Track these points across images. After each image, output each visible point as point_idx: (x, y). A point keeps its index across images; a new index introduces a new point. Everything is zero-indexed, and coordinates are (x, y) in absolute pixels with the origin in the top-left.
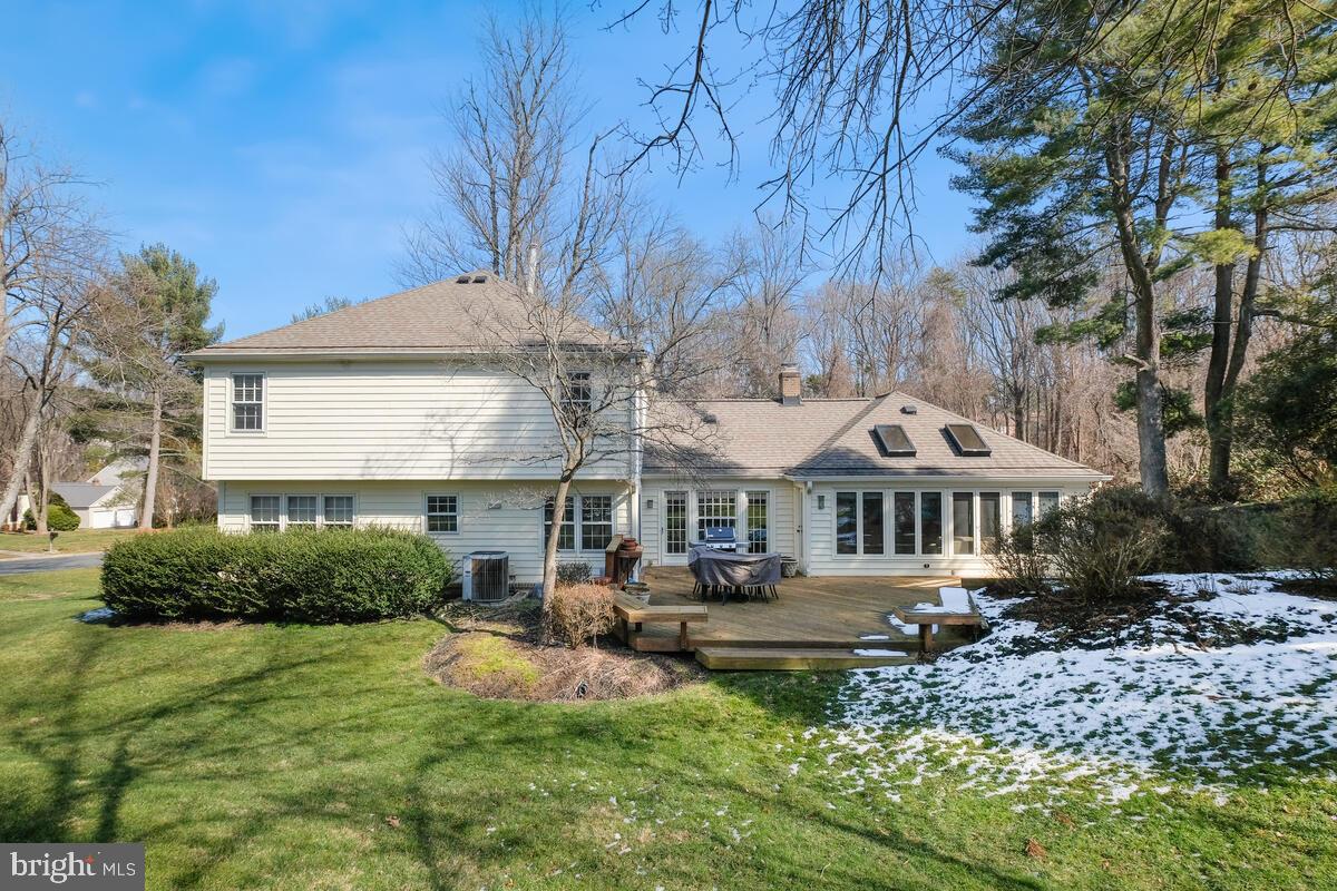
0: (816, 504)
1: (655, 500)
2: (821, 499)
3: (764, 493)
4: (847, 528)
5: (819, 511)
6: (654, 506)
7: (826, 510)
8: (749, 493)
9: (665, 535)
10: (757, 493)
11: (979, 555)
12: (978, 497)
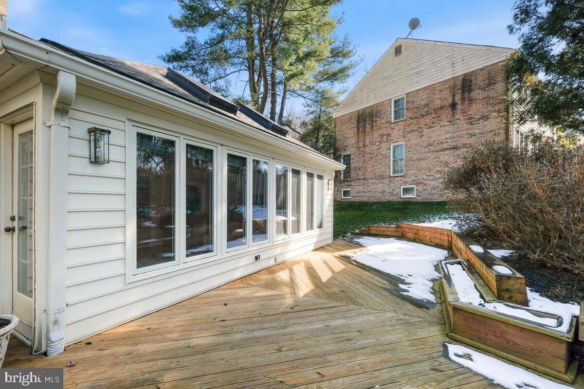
0: (83, 149)
2: (98, 139)
7: (106, 169)
11: (291, 236)
12: (291, 173)
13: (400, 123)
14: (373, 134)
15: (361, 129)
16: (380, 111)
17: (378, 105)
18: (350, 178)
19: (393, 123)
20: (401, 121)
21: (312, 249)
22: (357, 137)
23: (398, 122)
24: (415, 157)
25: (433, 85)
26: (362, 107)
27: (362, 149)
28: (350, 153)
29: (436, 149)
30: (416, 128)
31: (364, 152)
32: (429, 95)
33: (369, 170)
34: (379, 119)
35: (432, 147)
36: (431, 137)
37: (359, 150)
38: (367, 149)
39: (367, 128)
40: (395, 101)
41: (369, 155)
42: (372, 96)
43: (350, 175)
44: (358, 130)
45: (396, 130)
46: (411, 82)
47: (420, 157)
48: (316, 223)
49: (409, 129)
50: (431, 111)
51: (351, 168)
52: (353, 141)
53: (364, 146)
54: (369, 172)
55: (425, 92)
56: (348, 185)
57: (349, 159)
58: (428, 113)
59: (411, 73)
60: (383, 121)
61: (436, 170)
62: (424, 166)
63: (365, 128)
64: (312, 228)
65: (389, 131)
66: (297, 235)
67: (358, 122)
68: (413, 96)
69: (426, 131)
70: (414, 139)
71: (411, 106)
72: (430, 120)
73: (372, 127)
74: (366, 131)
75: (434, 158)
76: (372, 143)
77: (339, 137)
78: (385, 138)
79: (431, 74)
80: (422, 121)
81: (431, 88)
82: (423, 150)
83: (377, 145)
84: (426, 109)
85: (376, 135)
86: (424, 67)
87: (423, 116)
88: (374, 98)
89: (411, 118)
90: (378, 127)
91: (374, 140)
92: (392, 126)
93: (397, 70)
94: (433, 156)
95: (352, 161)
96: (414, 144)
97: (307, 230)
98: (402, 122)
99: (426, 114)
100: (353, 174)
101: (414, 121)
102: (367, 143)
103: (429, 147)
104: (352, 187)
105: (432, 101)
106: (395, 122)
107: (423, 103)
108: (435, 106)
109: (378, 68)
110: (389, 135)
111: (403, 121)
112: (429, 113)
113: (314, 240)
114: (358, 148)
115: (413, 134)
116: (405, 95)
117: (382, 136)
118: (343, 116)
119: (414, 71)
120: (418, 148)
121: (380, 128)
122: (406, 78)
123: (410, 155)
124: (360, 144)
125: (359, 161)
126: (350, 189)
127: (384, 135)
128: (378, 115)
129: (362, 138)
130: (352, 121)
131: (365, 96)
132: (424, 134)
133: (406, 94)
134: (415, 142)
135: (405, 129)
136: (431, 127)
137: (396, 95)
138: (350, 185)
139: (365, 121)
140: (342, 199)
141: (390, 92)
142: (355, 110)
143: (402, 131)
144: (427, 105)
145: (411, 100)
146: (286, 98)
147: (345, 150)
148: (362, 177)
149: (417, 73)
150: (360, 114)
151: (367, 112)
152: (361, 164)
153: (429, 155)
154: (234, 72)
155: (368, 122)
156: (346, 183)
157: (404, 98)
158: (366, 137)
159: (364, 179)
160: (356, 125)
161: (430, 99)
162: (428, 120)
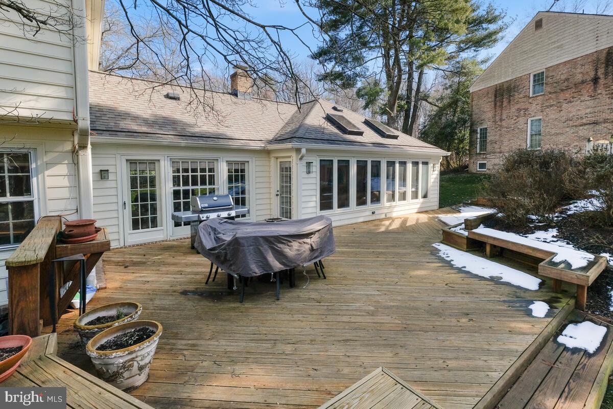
0: (305, 169)
1: (111, 169)
2: (309, 164)
3: (243, 163)
4: (325, 190)
5: (307, 176)
6: (111, 177)
7: (311, 175)
8: (229, 163)
9: (128, 211)
10: (236, 163)
11: (398, 202)
12: (398, 164)
13: (538, 98)
14: (510, 109)
15: (498, 104)
16: (518, 86)
17: (516, 79)
18: (486, 151)
19: (531, 98)
20: (539, 96)
21: (416, 212)
22: (494, 111)
23: (536, 96)
24: (553, 131)
25: (575, 59)
26: (500, 82)
27: (499, 123)
28: (486, 127)
29: (575, 124)
30: (555, 103)
31: (501, 126)
32: (570, 69)
33: (506, 143)
34: (516, 94)
35: (571, 122)
36: (570, 112)
37: (495, 124)
38: (504, 123)
39: (504, 103)
40: (535, 76)
41: (505, 129)
42: (510, 71)
43: (486, 149)
44: (495, 104)
45: (534, 105)
46: (551, 56)
47: (558, 132)
48: (420, 195)
49: (547, 104)
50: (572, 85)
51: (488, 141)
52: (490, 115)
53: (501, 120)
54: (505, 146)
55: (566, 67)
56: (483, 158)
57: (486, 133)
58: (568, 88)
59: (551, 47)
60: (521, 96)
61: (574, 145)
62: (561, 141)
63: (502, 102)
64: (416, 197)
65: (528, 106)
66: (403, 202)
67: (496, 96)
68: (553, 71)
69: (565, 106)
70: (552, 114)
71: (550, 80)
72: (570, 95)
73: (509, 102)
74: (504, 106)
75: (573, 133)
76: (509, 117)
77: (476, 110)
78: (522, 112)
79: (573, 48)
80: (562, 96)
81: (573, 63)
82: (561, 125)
83: (514, 119)
84: (566, 84)
85: (513, 109)
86: (566, 41)
87: (562, 90)
88: (512, 73)
89: (550, 93)
90: (515, 101)
91: (511, 114)
92: (530, 100)
93: (537, 44)
94: (572, 132)
95: (488, 134)
96: (552, 119)
97: (412, 199)
98: (541, 97)
99: (565, 88)
100: (489, 148)
101: (553, 96)
102: (504, 117)
103: (568, 122)
104: (488, 160)
105: (573, 75)
106: (533, 97)
107: (563, 77)
108: (575, 80)
109: (518, 42)
110: (526, 110)
111: (541, 95)
112: (570, 87)
113: (418, 206)
114: (495, 122)
115: (551, 109)
116: (544, 70)
117: (519, 110)
118: (480, 90)
119: (555, 45)
120: (556, 123)
121: (518, 103)
122: (546, 52)
123: (547, 130)
124: (497, 118)
125: (495, 135)
126: (486, 162)
127: (521, 110)
128: (516, 89)
129: (499, 112)
130: (490, 95)
131: (503, 71)
132: (562, 109)
133: (546, 68)
134: (553, 116)
135: (543, 104)
136: (571, 102)
137: (534, 70)
138: (486, 158)
139: (503, 95)
140: (477, 171)
141: (529, 66)
142: (492, 85)
143: (540, 106)
144: (567, 80)
145: (551, 74)
146: (423, 74)
147: (482, 123)
148: (498, 150)
149: (558, 47)
150: (498, 88)
151: (505, 86)
152: (497, 137)
153: (568, 129)
154: (372, 59)
155: (505, 97)
156: (482, 156)
157: (544, 72)
158: (503, 111)
159: (500, 153)
160: (493, 99)
161: (571, 73)
162: (567, 95)
